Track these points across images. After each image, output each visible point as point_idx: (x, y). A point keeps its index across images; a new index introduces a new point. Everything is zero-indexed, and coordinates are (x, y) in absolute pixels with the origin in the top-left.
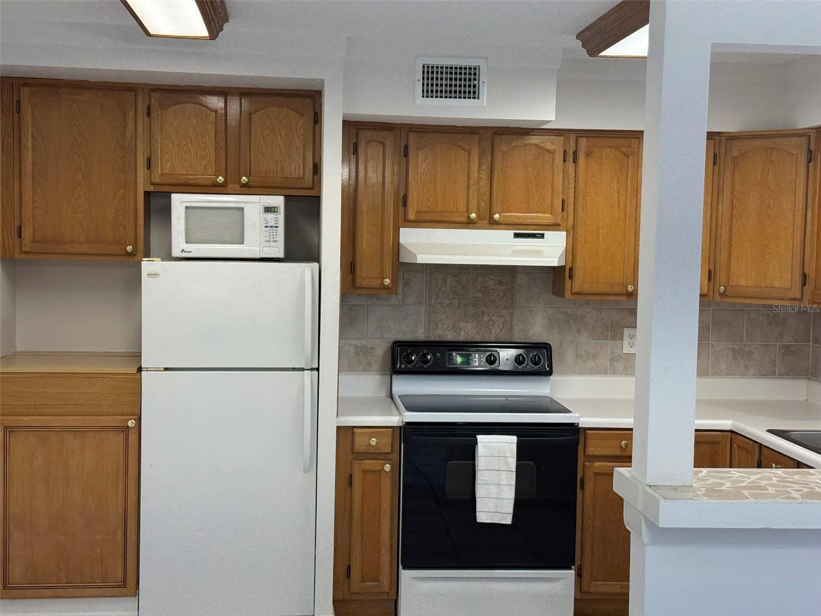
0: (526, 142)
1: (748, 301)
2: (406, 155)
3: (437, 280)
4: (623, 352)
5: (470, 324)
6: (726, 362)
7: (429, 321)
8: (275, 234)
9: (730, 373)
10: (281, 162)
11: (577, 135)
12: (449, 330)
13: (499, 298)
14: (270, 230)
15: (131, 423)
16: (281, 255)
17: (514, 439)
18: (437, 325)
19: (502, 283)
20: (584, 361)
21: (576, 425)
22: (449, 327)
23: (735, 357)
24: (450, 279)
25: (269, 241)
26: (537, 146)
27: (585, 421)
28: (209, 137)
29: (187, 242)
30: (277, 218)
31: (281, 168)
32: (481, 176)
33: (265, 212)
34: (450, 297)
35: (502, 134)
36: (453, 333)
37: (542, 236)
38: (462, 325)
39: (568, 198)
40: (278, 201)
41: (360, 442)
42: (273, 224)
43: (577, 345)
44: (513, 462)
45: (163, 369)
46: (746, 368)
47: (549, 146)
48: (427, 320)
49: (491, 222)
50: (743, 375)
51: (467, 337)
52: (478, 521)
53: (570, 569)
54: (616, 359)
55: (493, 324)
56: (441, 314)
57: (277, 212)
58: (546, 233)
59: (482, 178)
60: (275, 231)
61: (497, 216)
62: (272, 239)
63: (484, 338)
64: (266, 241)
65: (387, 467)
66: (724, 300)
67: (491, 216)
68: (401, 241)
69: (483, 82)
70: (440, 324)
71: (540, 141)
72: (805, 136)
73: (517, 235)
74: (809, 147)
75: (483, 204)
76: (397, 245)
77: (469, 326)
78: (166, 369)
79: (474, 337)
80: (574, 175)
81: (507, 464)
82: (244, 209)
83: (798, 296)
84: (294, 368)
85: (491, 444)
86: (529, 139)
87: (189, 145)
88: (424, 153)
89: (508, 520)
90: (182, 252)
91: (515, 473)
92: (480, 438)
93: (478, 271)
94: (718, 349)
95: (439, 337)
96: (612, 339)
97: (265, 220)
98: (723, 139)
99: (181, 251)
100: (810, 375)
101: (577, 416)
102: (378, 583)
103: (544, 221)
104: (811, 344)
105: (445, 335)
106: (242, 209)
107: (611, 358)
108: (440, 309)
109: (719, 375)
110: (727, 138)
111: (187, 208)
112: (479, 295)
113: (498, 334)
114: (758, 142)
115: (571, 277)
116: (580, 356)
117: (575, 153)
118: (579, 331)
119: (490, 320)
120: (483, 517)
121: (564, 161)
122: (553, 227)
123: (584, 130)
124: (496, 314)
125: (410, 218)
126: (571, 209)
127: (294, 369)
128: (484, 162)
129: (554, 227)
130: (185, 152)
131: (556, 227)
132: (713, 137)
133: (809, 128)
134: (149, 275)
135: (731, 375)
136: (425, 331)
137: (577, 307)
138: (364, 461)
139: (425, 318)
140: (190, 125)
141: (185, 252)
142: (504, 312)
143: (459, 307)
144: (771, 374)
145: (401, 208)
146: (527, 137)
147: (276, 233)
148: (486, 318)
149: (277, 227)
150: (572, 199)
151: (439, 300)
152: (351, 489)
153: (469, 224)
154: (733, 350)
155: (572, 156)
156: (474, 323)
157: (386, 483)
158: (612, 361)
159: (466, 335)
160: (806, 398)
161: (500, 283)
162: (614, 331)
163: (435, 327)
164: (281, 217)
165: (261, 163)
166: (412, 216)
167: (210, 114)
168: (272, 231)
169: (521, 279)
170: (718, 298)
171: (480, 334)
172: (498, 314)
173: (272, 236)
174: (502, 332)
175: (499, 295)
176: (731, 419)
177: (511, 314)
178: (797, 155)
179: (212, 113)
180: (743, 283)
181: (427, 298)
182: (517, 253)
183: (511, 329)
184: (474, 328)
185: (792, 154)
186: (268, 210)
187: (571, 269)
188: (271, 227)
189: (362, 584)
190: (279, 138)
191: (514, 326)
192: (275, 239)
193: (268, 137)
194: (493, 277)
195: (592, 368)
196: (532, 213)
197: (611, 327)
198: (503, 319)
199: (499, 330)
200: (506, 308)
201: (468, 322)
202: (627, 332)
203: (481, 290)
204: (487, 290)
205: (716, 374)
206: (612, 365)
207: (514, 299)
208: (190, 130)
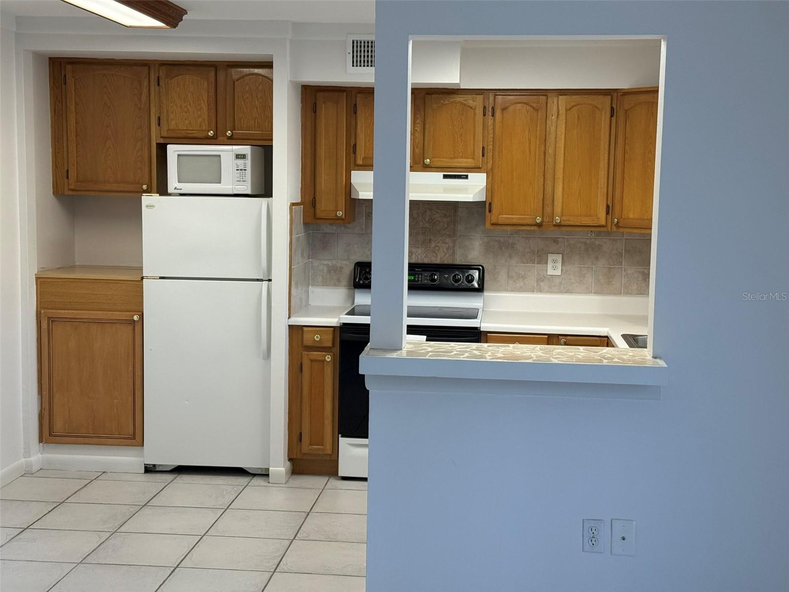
0: (452, 100)
1: (635, 231)
2: (355, 112)
4: (548, 274)
5: (420, 249)
6: (637, 284)
8: (244, 175)
10: (257, 119)
11: (495, 93)
13: (443, 228)
15: (136, 318)
16: (249, 192)
17: (423, 337)
19: (446, 216)
20: (514, 281)
25: (240, 181)
26: (461, 103)
27: (486, 326)
28: (203, 100)
29: (179, 182)
30: (246, 163)
32: (416, 128)
33: (236, 158)
35: (432, 94)
37: (466, 177)
39: (487, 145)
40: (246, 149)
41: (307, 338)
42: (242, 168)
43: (508, 268)
45: (158, 278)
47: (471, 103)
49: (423, 166)
51: (417, 260)
54: (541, 280)
55: (439, 249)
57: (245, 158)
58: (470, 175)
59: (417, 130)
60: (244, 173)
61: (428, 161)
62: (241, 179)
63: (431, 261)
64: (237, 181)
65: (328, 358)
66: (618, 230)
67: (424, 161)
68: (352, 181)
71: (464, 99)
73: (445, 177)
75: (417, 151)
76: (349, 186)
78: (161, 278)
79: (423, 260)
80: (492, 127)
86: (455, 98)
87: (189, 107)
88: (369, 110)
90: (175, 189)
93: (426, 206)
94: (629, 272)
96: (538, 263)
97: (237, 164)
98: (618, 95)
102: (323, 447)
103: (469, 165)
106: (220, 156)
107: (537, 278)
109: (631, 294)
110: (622, 94)
111: (179, 155)
112: (427, 225)
113: (443, 257)
114: (642, 97)
115: (490, 211)
116: (511, 276)
117: (493, 109)
118: (510, 257)
119: (437, 246)
121: (484, 115)
122: (475, 170)
123: (500, 89)
124: (441, 241)
125: (358, 163)
126: (490, 154)
128: (418, 117)
129: (477, 169)
130: (185, 113)
132: (611, 94)
134: (147, 206)
135: (641, 294)
137: (508, 236)
138: (311, 353)
140: (189, 91)
141: (178, 189)
142: (448, 240)
145: (352, 155)
146: (452, 96)
148: (433, 245)
149: (246, 170)
150: (491, 146)
152: (302, 374)
155: (491, 111)
156: (423, 249)
157: (328, 371)
158: (539, 281)
162: (539, 256)
164: (248, 162)
165: (243, 120)
166: (360, 162)
167: (204, 83)
168: (241, 173)
169: (462, 213)
170: (614, 228)
171: (428, 258)
172: (443, 241)
173: (242, 177)
174: (447, 256)
175: (444, 226)
177: (454, 242)
180: (631, 216)
182: (446, 190)
183: (454, 253)
184: (423, 252)
186: (239, 157)
187: (490, 204)
188: (241, 170)
189: (310, 447)
190: (256, 99)
191: (456, 251)
192: (244, 179)
193: (248, 100)
194: (439, 211)
195: (521, 287)
196: (458, 158)
197: (538, 253)
198: (447, 245)
199: (444, 254)
200: (450, 236)
201: (418, 247)
202: (551, 257)
203: (428, 221)
204: (433, 222)
205: (628, 293)
206: (538, 285)
207: (456, 229)
208: (189, 95)
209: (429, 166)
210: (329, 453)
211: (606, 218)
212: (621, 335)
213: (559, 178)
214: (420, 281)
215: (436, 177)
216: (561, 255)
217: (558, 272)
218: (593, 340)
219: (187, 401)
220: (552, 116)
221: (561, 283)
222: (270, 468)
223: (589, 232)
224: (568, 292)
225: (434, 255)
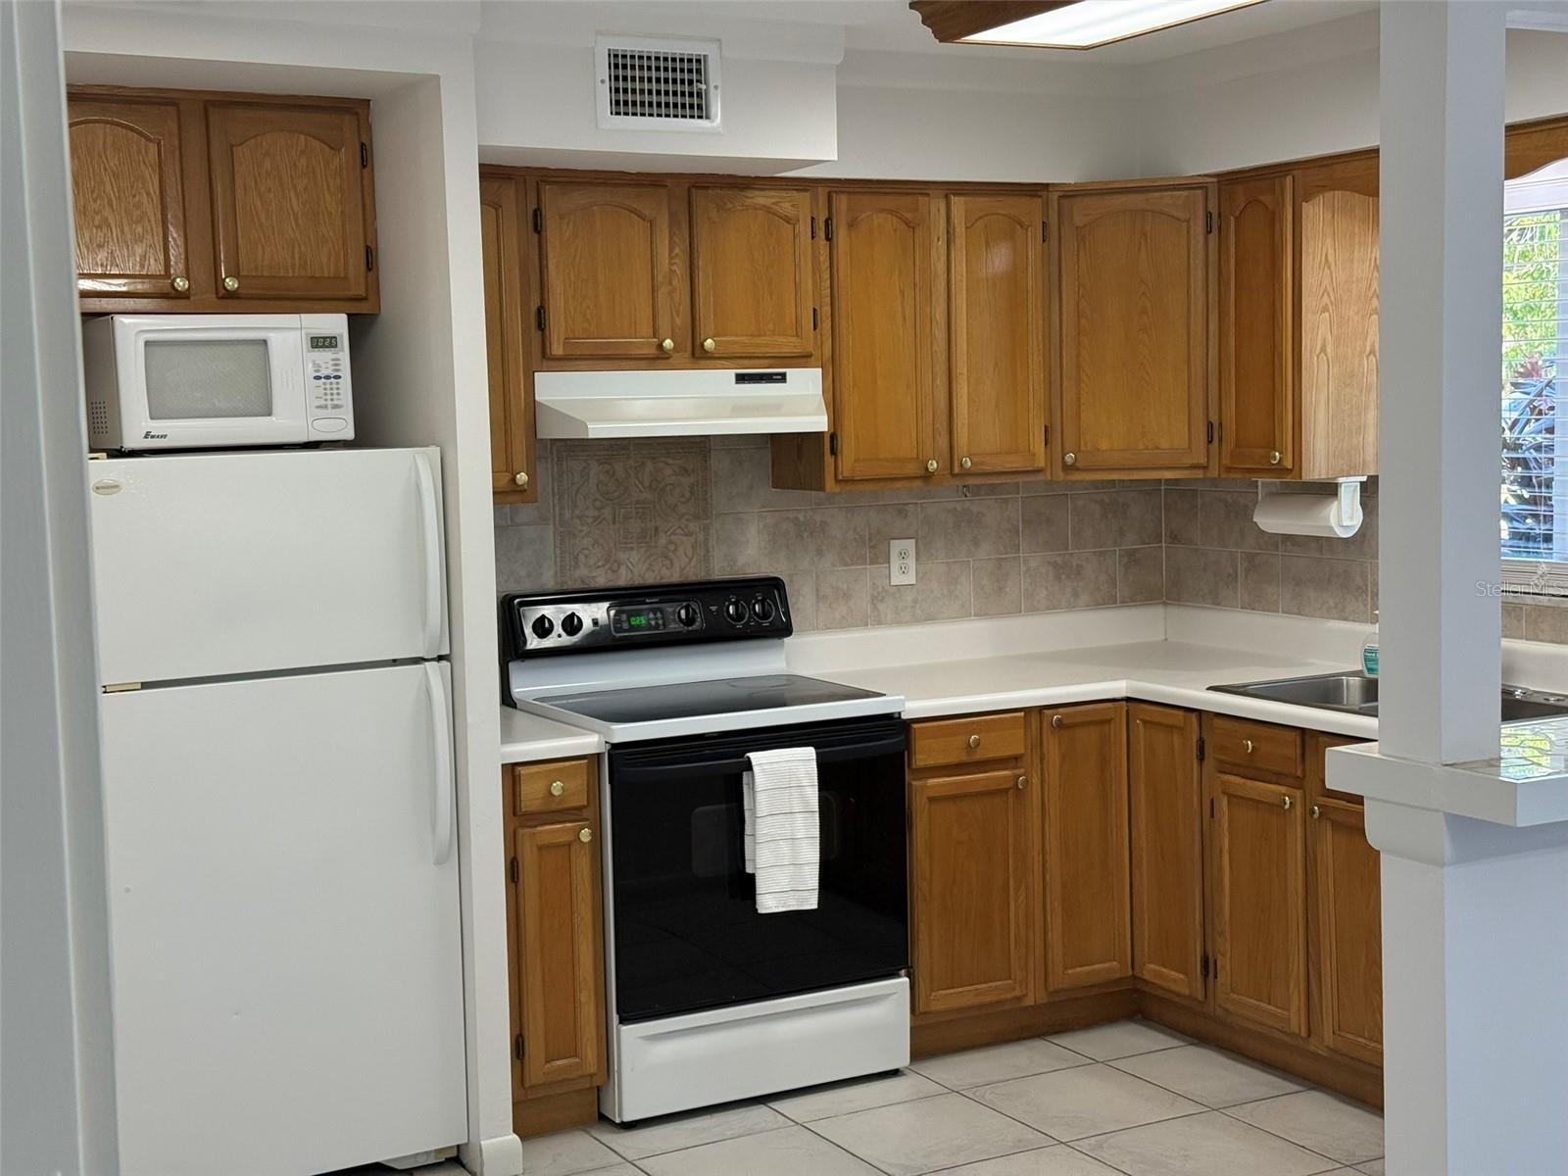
0: (749, 202)
1: (1114, 476)
2: (538, 228)
3: (572, 473)
4: (892, 584)
5: (635, 552)
6: (1046, 587)
7: (562, 552)
8: (335, 392)
9: (1052, 607)
10: (299, 245)
11: (830, 189)
12: (599, 567)
13: (683, 499)
14: (325, 384)
16: (349, 434)
17: (810, 752)
18: (576, 558)
19: (686, 471)
20: (830, 606)
21: (897, 716)
22: (598, 561)
23: (1058, 578)
24: (595, 469)
25: (326, 407)
26: (767, 210)
27: (913, 707)
28: (148, 194)
29: (152, 418)
30: (338, 360)
31: (300, 259)
32: (674, 268)
33: (312, 347)
34: (598, 504)
35: (707, 188)
36: (606, 573)
37: (782, 378)
38: (622, 556)
39: (821, 306)
40: (336, 324)
41: (531, 794)
42: (329, 372)
43: (817, 577)
44: (812, 795)
45: (139, 686)
46: (1076, 595)
47: (786, 208)
48: (558, 551)
49: (697, 355)
50: (1071, 607)
51: (632, 579)
52: (761, 911)
53: (899, 976)
54: (880, 598)
55: (676, 550)
56: (583, 538)
57: (336, 346)
58: (790, 372)
59: (675, 271)
60: (334, 386)
61: (709, 343)
62: (329, 402)
63: (662, 578)
64: (318, 407)
65: (585, 835)
66: (1071, 478)
67: (698, 343)
68: (537, 398)
69: (716, 87)
70: (582, 557)
71: (774, 200)
72: (1200, 188)
73: (741, 379)
74: (1206, 207)
75: (678, 321)
76: (532, 405)
77: (634, 556)
78: (145, 686)
79: (643, 579)
80: (828, 264)
81: (806, 803)
82: (269, 344)
83: (1203, 461)
84: (395, 661)
85: (775, 766)
86: (752, 198)
87: (107, 212)
88: (571, 224)
89: (812, 903)
90: (146, 437)
91: (817, 815)
92: (755, 757)
93: (644, 452)
94: (1033, 564)
95: (583, 582)
96: (874, 562)
97: (314, 363)
98: (1055, 196)
99: (143, 435)
100: (1164, 599)
101: (901, 700)
102: (577, 1060)
103: (786, 350)
104: (1164, 545)
105: (594, 577)
106: (265, 342)
107: (873, 595)
108: (580, 528)
109: (1038, 610)
110: (1062, 194)
111: (147, 344)
112: (647, 496)
113: (685, 568)
114: (1118, 201)
115: (833, 452)
116: (824, 596)
117: (828, 222)
118: (820, 552)
119: (671, 542)
120: (769, 902)
121: (813, 238)
122: (800, 361)
123: (840, 180)
124: (679, 531)
125: (554, 353)
126: (827, 325)
127: (395, 662)
128: (677, 240)
129: (802, 360)
130: (97, 227)
131: (804, 360)
132: (1039, 193)
133: (1205, 175)
134: (97, 488)
135: (1055, 608)
136: (556, 572)
137: (814, 507)
138: (540, 829)
139: (555, 546)
140: (106, 170)
141: (153, 437)
142: (693, 526)
143: (614, 523)
144: (1107, 600)
145: (536, 335)
146: (749, 193)
147: (338, 389)
148: (663, 540)
149: (340, 377)
150: (828, 308)
151: (577, 512)
152: (516, 886)
153: (659, 359)
154: (1055, 565)
155: (824, 228)
156: (642, 550)
157: (582, 865)
158: (875, 601)
159: (630, 577)
160: (1163, 637)
161: (685, 471)
162: (873, 547)
163: (573, 563)
164: (344, 355)
165: (260, 248)
166: (557, 349)
167: (146, 147)
168: (328, 386)
169: (719, 463)
170: (1061, 476)
171: (653, 571)
172: (682, 529)
173: (329, 397)
174: (692, 564)
175: (683, 495)
176: (1123, 679)
177: (706, 529)
178: (1188, 221)
179: (151, 144)
180: (1104, 445)
181: (557, 509)
182: (739, 410)
183: (706, 558)
184: (643, 559)
185: (1178, 220)
186: (321, 342)
187: (833, 437)
188: (328, 377)
189: (548, 1065)
190: (293, 195)
191: (711, 550)
192: (335, 402)
193: (271, 196)
194: (670, 461)
195: (843, 617)
196: (765, 335)
197: (870, 540)
198: (692, 539)
199: (687, 560)
200: (696, 517)
201: (632, 549)
202: (897, 546)
203: (650, 487)
204: (661, 486)
205: (1033, 610)
206: (875, 607)
207: (709, 500)
208: (106, 179)
209: (709, 355)
210: (593, 1069)
211: (1046, 453)
212: (1209, 689)
213: (962, 374)
214: (661, 627)
215: (720, 381)
216: (913, 541)
217: (910, 578)
218: (1104, 709)
219: (236, 1014)
220: (938, 240)
221: (915, 601)
222: (482, 1143)
223: (960, 488)
224: (930, 618)
225: (667, 562)
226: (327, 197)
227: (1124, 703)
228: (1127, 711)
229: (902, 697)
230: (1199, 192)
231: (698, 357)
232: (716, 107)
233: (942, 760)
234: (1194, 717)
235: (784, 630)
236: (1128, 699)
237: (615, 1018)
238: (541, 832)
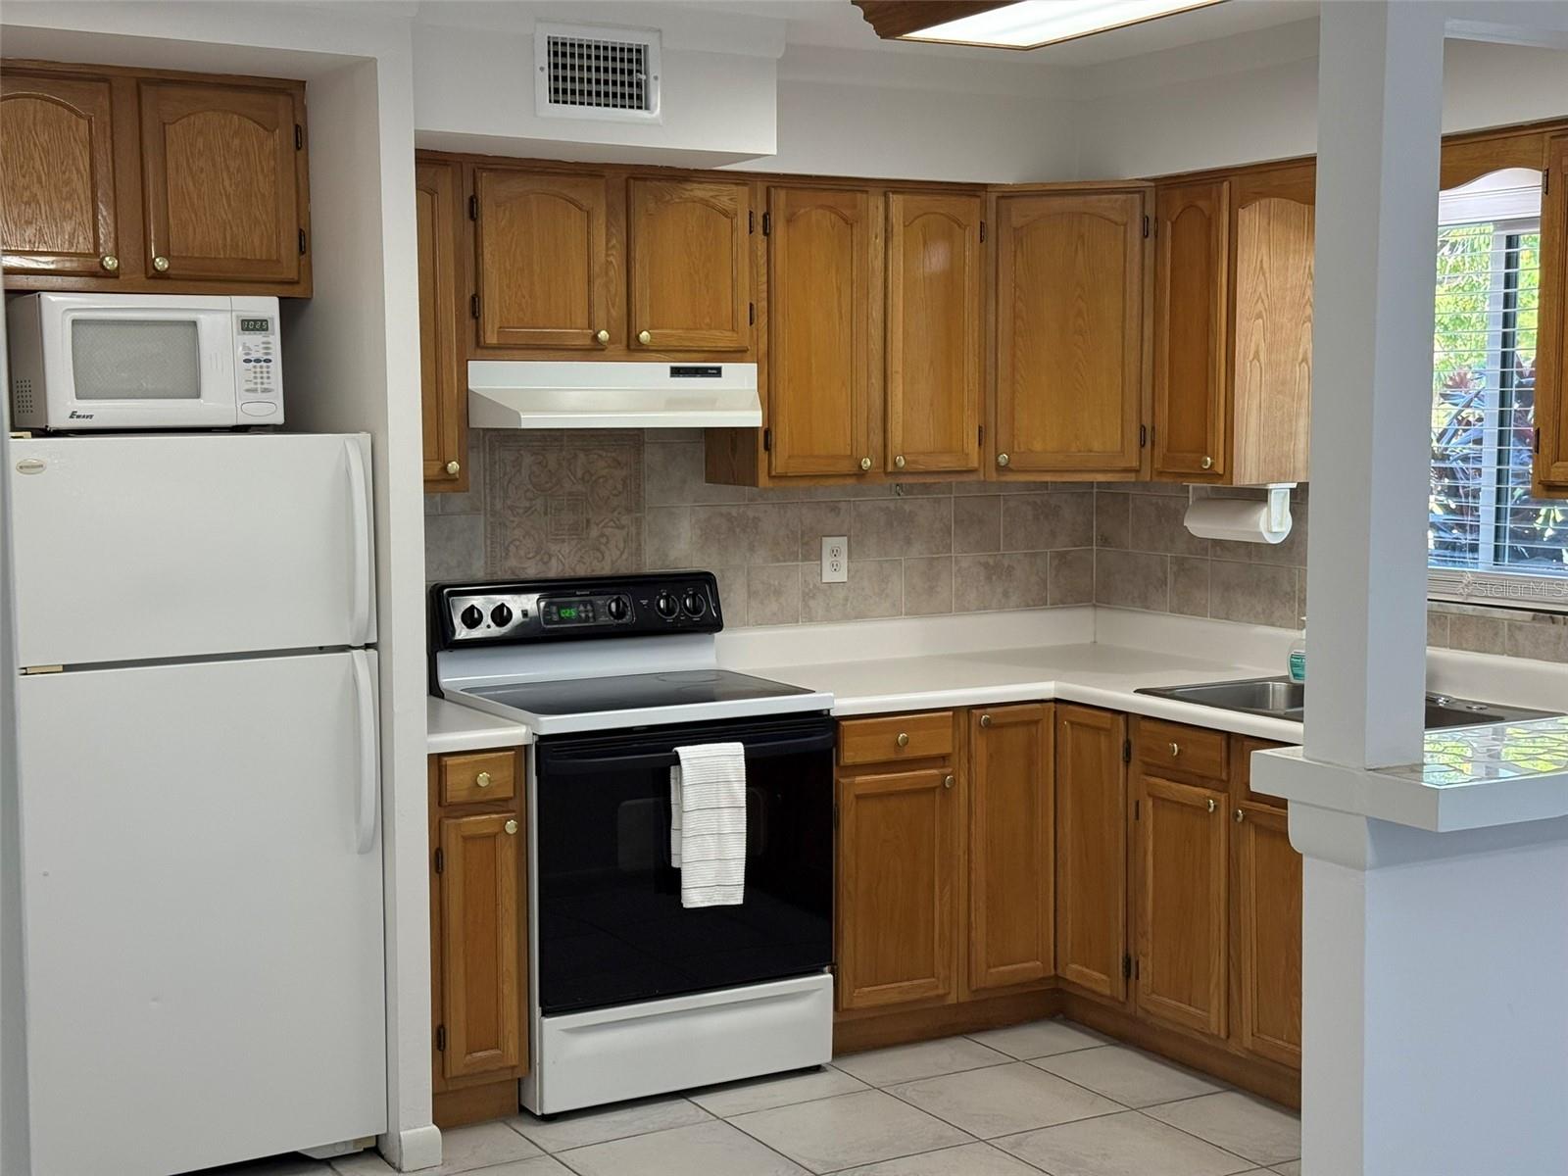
0: (687, 194)
1: (1048, 478)
2: (473, 214)
3: (505, 464)
4: (824, 581)
5: (566, 544)
6: (977, 588)
7: (492, 543)
8: (265, 375)
9: (984, 608)
10: (231, 228)
11: (769, 184)
12: (529, 558)
13: (616, 492)
14: (255, 367)
16: (279, 418)
17: (738, 748)
18: (507, 549)
19: (619, 464)
20: (762, 603)
21: (825, 713)
22: (529, 553)
23: (989, 578)
24: (528, 460)
25: (254, 391)
26: (705, 202)
27: (842, 705)
28: (78, 171)
29: (78, 397)
30: (269, 343)
31: (232, 240)
32: (611, 258)
33: (243, 329)
34: (529, 495)
35: (645, 179)
36: (536, 564)
37: (718, 372)
38: (554, 548)
39: (757, 300)
40: (267, 307)
41: (457, 784)
42: (260, 355)
43: (748, 574)
44: (740, 791)
45: (61, 669)
46: (1006, 594)
47: (724, 202)
48: (489, 542)
49: (632, 347)
50: (1001, 608)
51: (563, 570)
52: (687, 905)
53: (823, 973)
54: (811, 594)
55: (607, 543)
56: (514, 529)
57: (267, 329)
58: (726, 367)
59: (611, 262)
60: (265, 370)
61: (644, 336)
62: (259, 386)
63: (593, 571)
64: (248, 390)
65: (511, 826)
66: (1004, 479)
67: (633, 335)
68: (470, 387)
69: (656, 78)
70: (512, 548)
71: (712, 194)
72: (1139, 192)
73: (676, 372)
74: (1143, 212)
75: (614, 313)
76: (465, 394)
77: (566, 548)
78: (67, 668)
79: (574, 570)
80: (765, 259)
81: (732, 795)
82: (199, 325)
83: (1135, 464)
84: (321, 648)
85: (703, 760)
86: (691, 190)
87: (36, 188)
88: (507, 213)
89: (737, 898)
90: (71, 417)
91: (744, 810)
92: (683, 751)
93: (577, 444)
94: (964, 564)
95: (513, 573)
96: (806, 558)
97: (245, 347)
98: (993, 197)
99: (70, 414)
100: (1094, 602)
101: (831, 697)
102: (499, 1052)
103: (721, 345)
104: (1095, 547)
105: (524, 568)
106: (194, 324)
107: (803, 592)
108: (512, 518)
109: (968, 610)
110: (1000, 194)
111: (75, 322)
112: (580, 487)
113: (616, 561)
114: (1056, 203)
115: (767, 447)
116: (754, 592)
117: (766, 217)
118: (752, 549)
119: (602, 535)
120: (694, 897)
121: (751, 232)
122: (734, 355)
123: (779, 174)
124: (612, 524)
125: (488, 341)
126: (763, 320)
127: (321, 650)
128: (614, 231)
129: (737, 354)
130: (26, 205)
131: (739, 355)
132: (978, 194)
133: (1143, 180)
134: (21, 467)
135: (985, 608)
136: (486, 563)
137: (747, 502)
138: (465, 820)
139: (486, 537)
140: (35, 145)
141: (78, 417)
142: (625, 520)
143: (546, 514)
144: (1037, 601)
145: (470, 323)
146: (688, 186)
147: (268, 372)
148: (594, 532)
149: (270, 361)
150: (765, 303)
151: (509, 502)
152: (440, 878)
153: (593, 351)
154: (986, 565)
155: (762, 223)
156: (574, 543)
157: (508, 855)
158: (806, 598)
159: (560, 568)
160: (1093, 640)
161: (618, 464)
162: (806, 544)
163: (504, 554)
164: (275, 338)
165: (191, 229)
166: (492, 339)
167: (77, 122)
168: (258, 370)
169: (652, 456)
170: (994, 476)
171: (584, 563)
172: (614, 522)
173: (259, 381)
174: (624, 557)
175: (615, 488)
176: (1051, 680)
177: (638, 522)
178: (1125, 225)
179: (81, 121)
180: (1038, 446)
181: (488, 499)
182: (675, 403)
183: (638, 550)
184: (572, 553)
185: (1116, 223)
186: (251, 325)
187: (767, 433)
188: (258, 361)
189: (468, 1057)
190: (225, 175)
191: (643, 544)
192: (265, 386)
193: (203, 175)
194: (604, 454)
195: (775, 614)
196: (701, 329)
197: (802, 536)
198: (624, 532)
199: (618, 553)
200: (629, 510)
201: (563, 541)
202: (829, 543)
203: (583, 479)
204: (594, 478)
205: (964, 609)
206: (806, 605)
207: (642, 493)
208: (36, 156)
209: (644, 347)
210: (514, 1062)
211: (979, 453)
212: (1137, 691)
213: (897, 372)
214: (591, 620)
215: (654, 374)
216: (846, 538)
217: (842, 576)
218: (1031, 710)
219: (155, 1000)
220: (876, 238)
221: (846, 599)
222: (401, 1133)
223: (894, 486)
224: (860, 616)
225: (599, 555)
226: (261, 177)
227: (1052, 705)
228: (1055, 712)
229: (832, 694)
230: (1137, 196)
231: (633, 349)
232: (656, 98)
233: (869, 758)
234: (1121, 719)
235: (716, 625)
236: (1057, 701)
237: (537, 1010)
238: (467, 822)
